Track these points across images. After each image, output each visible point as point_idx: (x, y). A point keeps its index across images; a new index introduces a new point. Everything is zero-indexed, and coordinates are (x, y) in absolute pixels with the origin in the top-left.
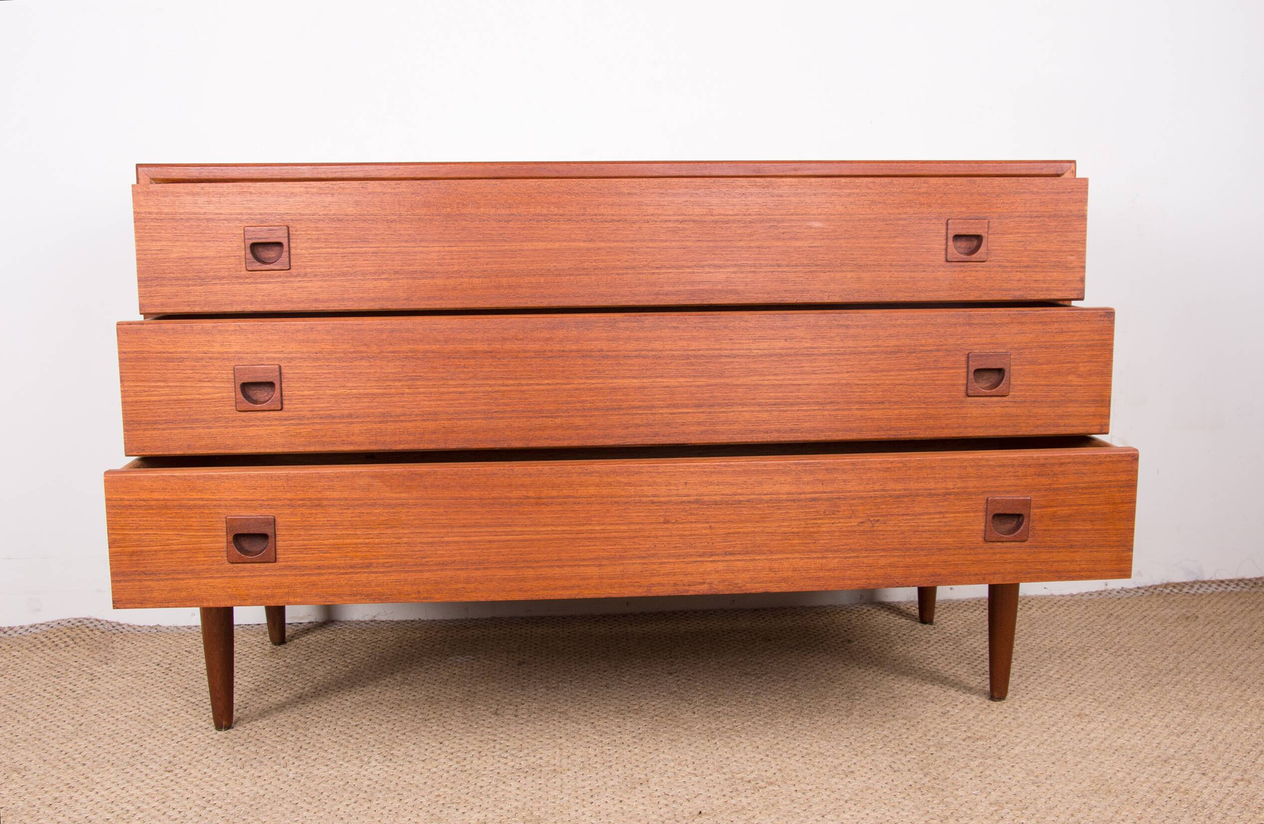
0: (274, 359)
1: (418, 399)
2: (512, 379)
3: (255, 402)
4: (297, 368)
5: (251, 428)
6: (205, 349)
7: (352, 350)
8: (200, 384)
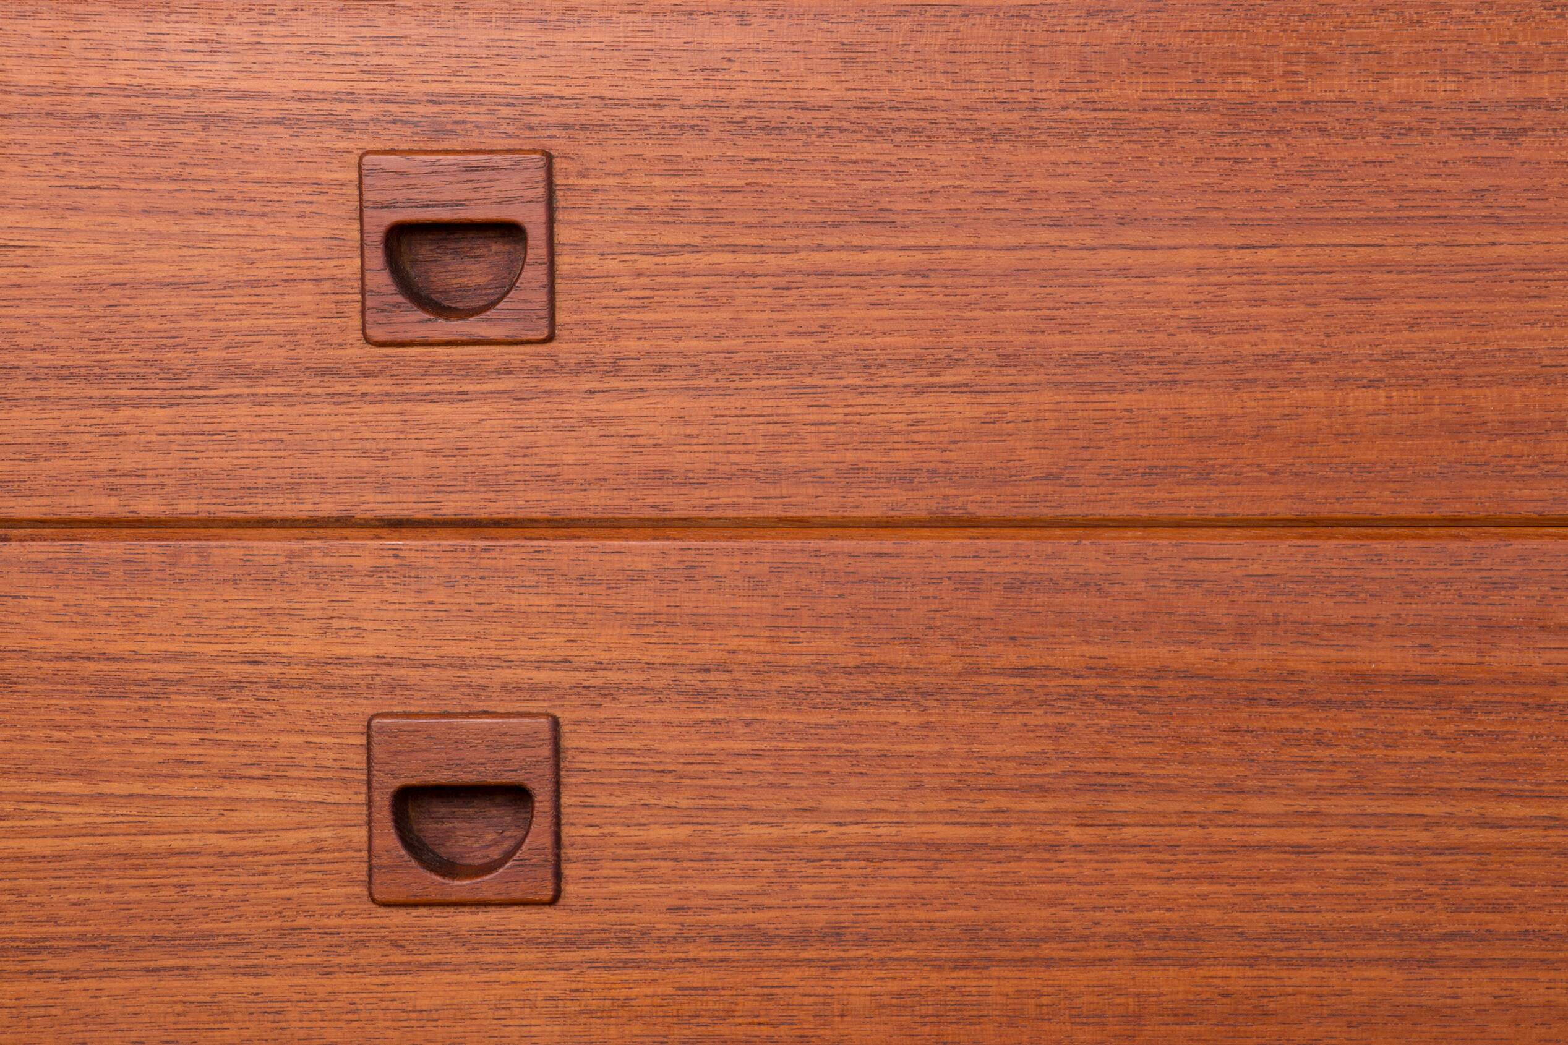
0: (533, 690)
1: (1117, 871)
2: (1519, 796)
3: (448, 868)
4: (622, 728)
5: (428, 978)
6: (256, 644)
7: (851, 660)
8: (229, 790)
